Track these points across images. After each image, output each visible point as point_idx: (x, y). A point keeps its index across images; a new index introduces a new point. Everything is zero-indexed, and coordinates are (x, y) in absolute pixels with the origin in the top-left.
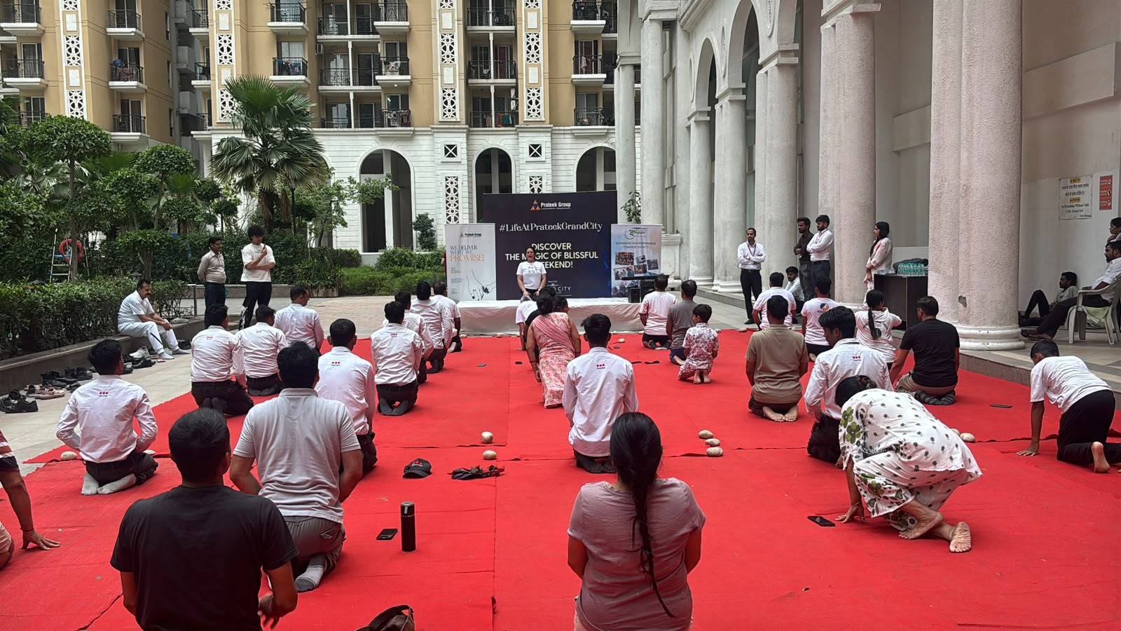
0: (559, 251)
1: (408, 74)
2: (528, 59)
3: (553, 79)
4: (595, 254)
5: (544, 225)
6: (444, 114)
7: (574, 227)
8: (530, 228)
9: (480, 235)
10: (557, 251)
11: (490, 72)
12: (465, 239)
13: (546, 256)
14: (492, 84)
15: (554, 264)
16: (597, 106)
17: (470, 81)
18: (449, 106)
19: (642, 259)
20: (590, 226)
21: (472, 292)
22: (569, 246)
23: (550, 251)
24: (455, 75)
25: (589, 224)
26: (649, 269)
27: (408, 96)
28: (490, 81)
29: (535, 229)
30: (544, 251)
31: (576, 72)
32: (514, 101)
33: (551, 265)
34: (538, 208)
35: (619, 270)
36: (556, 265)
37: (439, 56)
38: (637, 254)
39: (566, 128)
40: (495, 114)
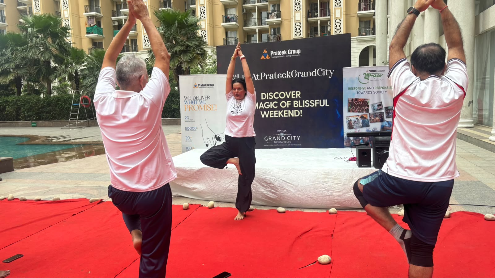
0: (289, 100)
1: (280, 18)
2: (335, 6)
3: (348, 15)
4: (325, 102)
5: (273, 74)
6: (296, 35)
7: (304, 74)
8: (260, 77)
9: (213, 85)
10: (286, 99)
11: (318, 14)
12: (199, 89)
13: (275, 105)
14: (319, 19)
15: (283, 113)
16: (370, 26)
17: (309, 19)
18: (298, 31)
19: (378, 106)
20: (321, 73)
21: (205, 140)
22: (298, 94)
23: (279, 100)
24: (300, 16)
25: (320, 70)
26: (387, 117)
27: (280, 28)
28: (318, 18)
29: (264, 78)
30: (274, 100)
31: (360, 10)
32: (329, 27)
33: (280, 113)
34: (268, 57)
35: (352, 119)
36: (285, 113)
37: (294, 8)
38: (373, 100)
39: (354, 37)
40: (320, 33)
